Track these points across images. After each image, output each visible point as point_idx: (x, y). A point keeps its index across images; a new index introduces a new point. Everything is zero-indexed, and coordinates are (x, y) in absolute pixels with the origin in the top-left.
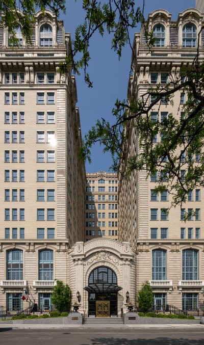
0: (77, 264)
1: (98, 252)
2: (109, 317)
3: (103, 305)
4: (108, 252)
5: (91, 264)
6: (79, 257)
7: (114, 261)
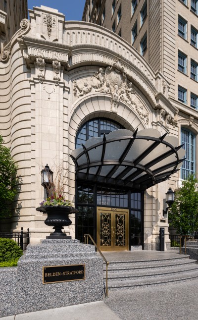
0: (42, 80)
1: (105, 66)
2: (126, 251)
3: (113, 219)
4: (129, 79)
5: (86, 97)
6: (50, 55)
7: (140, 110)
